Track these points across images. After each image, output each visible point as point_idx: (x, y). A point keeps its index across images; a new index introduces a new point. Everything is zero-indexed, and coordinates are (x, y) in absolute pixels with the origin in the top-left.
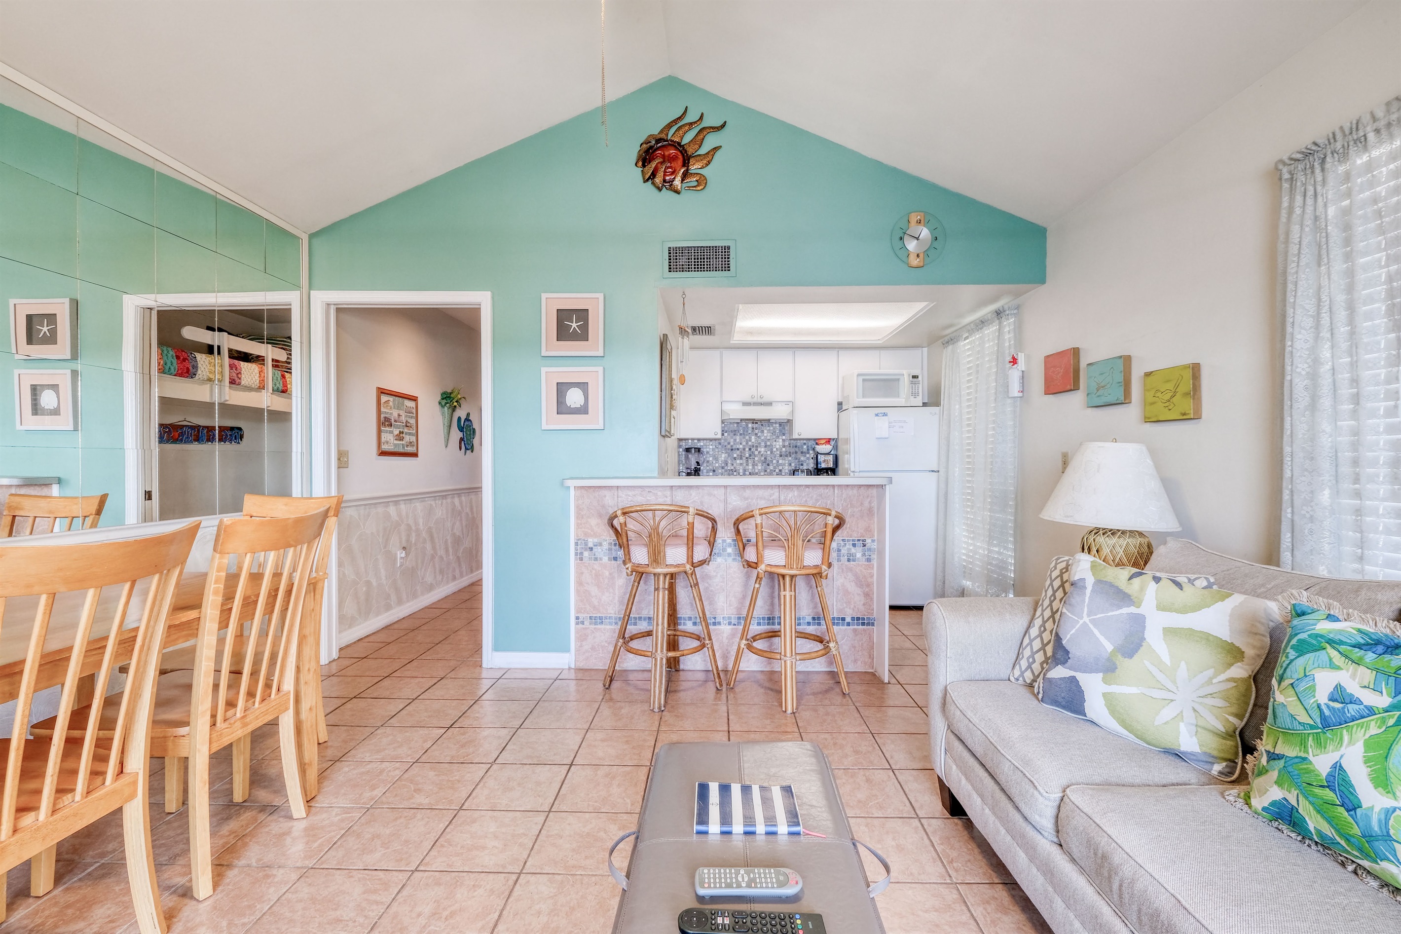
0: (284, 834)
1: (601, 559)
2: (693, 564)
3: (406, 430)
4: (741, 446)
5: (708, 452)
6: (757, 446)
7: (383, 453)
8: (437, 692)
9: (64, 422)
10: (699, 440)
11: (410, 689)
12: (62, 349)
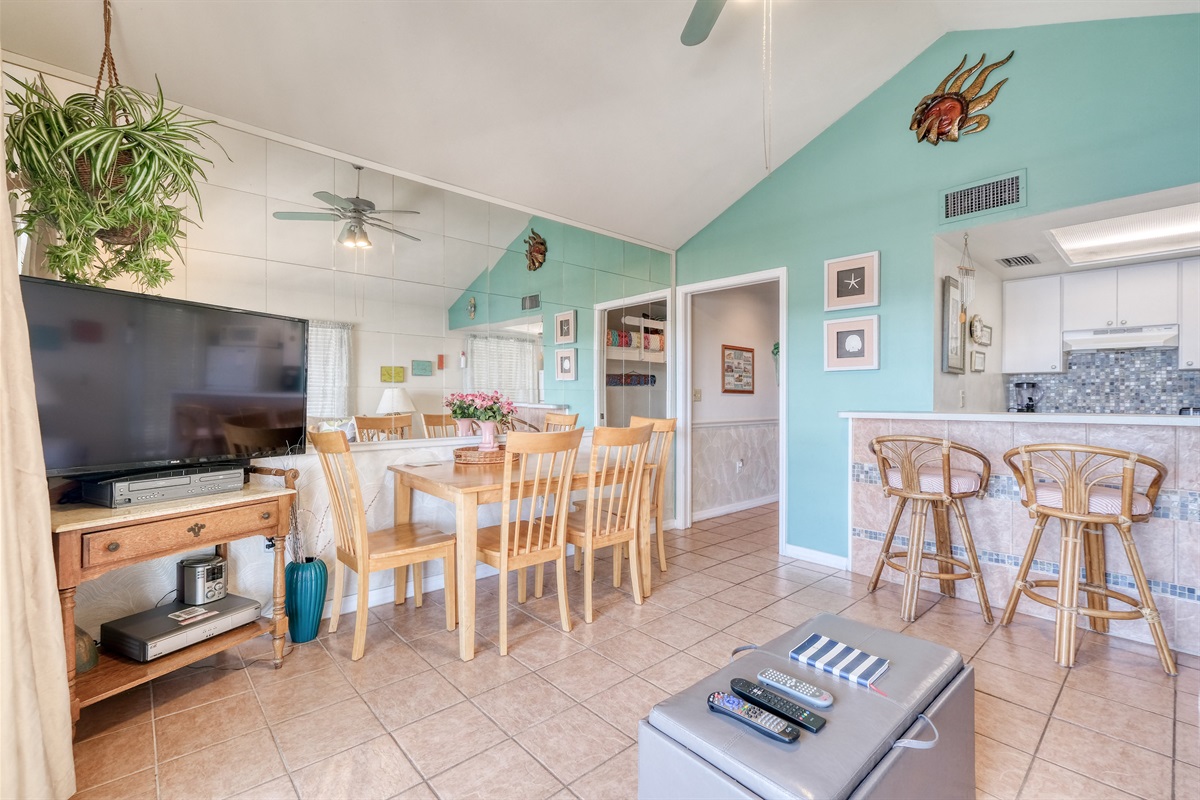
0: (629, 609)
1: (876, 482)
2: (951, 494)
3: (744, 374)
4: (1098, 380)
5: (1048, 388)
6: (1123, 380)
7: (726, 391)
8: (740, 562)
9: (570, 377)
10: (1036, 374)
11: (724, 555)
12: (570, 338)
